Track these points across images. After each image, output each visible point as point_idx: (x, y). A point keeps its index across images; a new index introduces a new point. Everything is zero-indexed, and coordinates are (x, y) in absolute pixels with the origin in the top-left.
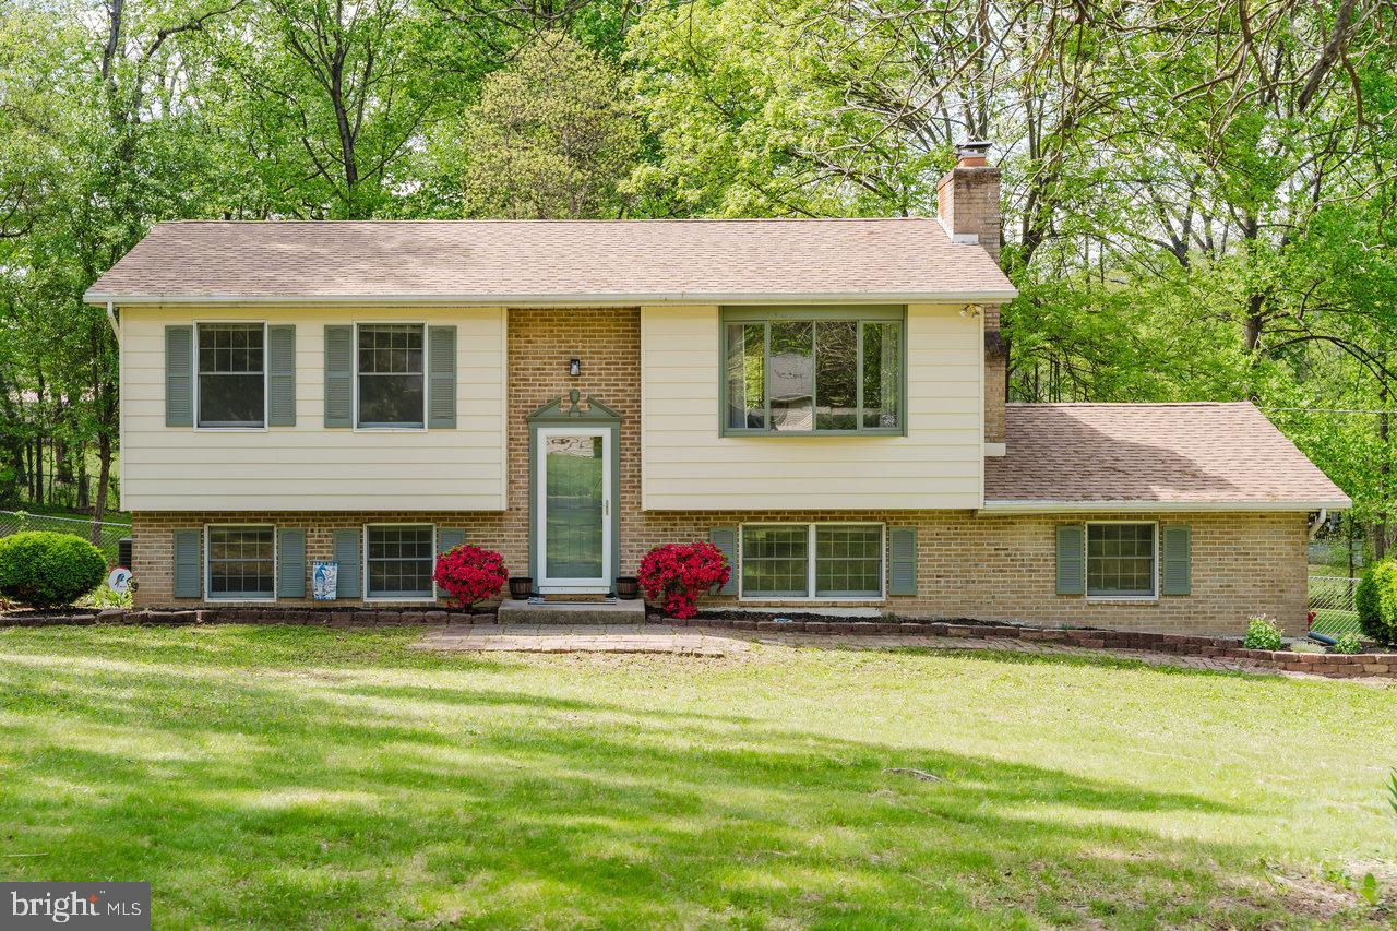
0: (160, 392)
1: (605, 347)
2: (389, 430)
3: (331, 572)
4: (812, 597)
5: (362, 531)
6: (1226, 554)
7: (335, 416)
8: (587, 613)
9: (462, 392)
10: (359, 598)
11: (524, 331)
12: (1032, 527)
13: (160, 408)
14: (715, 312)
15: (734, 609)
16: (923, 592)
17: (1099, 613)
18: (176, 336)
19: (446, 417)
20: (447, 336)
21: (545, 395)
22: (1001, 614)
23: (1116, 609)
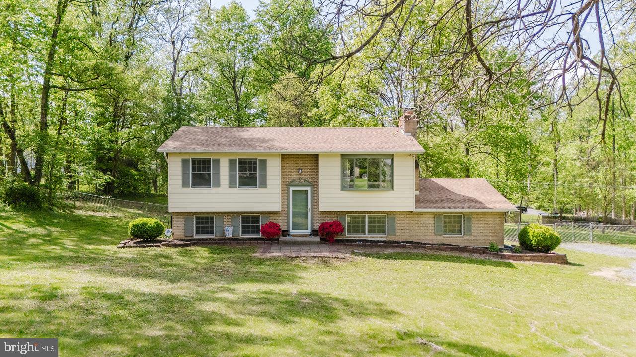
0: (180, 178)
1: (308, 165)
2: (247, 189)
3: (231, 229)
4: (367, 235)
5: (239, 217)
6: (482, 223)
7: (232, 185)
8: (304, 241)
9: (268, 178)
10: (239, 236)
11: (286, 160)
12: (428, 216)
13: (180, 182)
14: (340, 156)
15: (345, 238)
16: (397, 234)
17: (447, 239)
18: (185, 162)
19: (264, 185)
20: (264, 162)
21: (292, 178)
23: (451, 238)
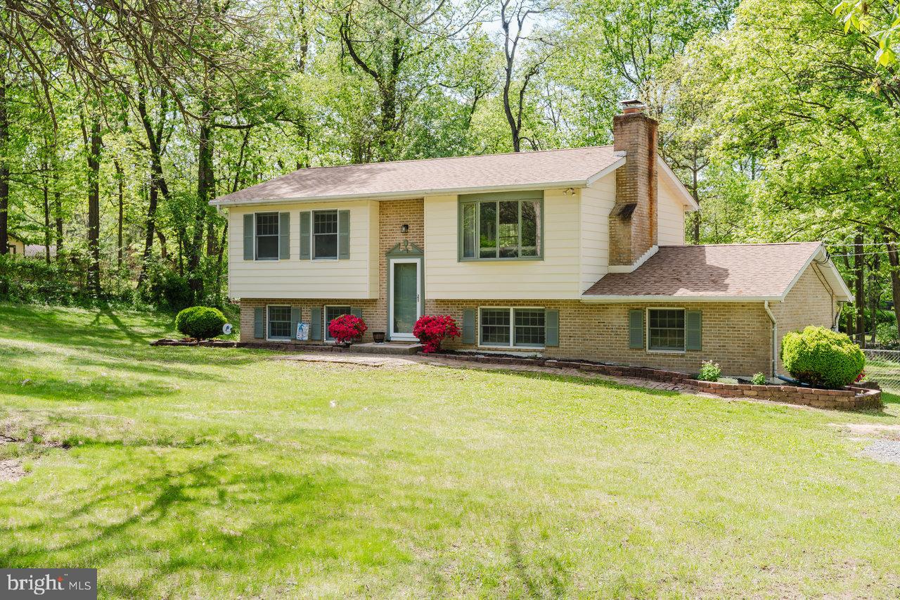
0: (241, 245)
1: (419, 218)
2: (331, 260)
3: (306, 328)
4: (511, 346)
5: (323, 309)
6: (722, 327)
7: (304, 255)
9: (352, 242)
10: (322, 340)
11: (385, 212)
12: (617, 310)
13: (242, 252)
14: (456, 198)
15: (475, 351)
16: (563, 345)
17: (652, 359)
18: (247, 219)
19: (346, 255)
20: (346, 215)
21: (394, 243)
22: (602, 358)
23: (661, 357)
